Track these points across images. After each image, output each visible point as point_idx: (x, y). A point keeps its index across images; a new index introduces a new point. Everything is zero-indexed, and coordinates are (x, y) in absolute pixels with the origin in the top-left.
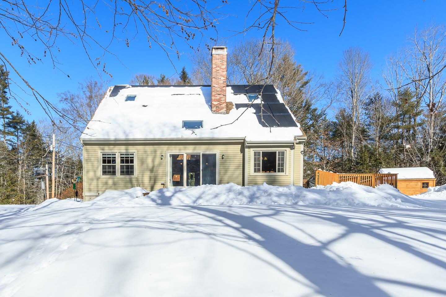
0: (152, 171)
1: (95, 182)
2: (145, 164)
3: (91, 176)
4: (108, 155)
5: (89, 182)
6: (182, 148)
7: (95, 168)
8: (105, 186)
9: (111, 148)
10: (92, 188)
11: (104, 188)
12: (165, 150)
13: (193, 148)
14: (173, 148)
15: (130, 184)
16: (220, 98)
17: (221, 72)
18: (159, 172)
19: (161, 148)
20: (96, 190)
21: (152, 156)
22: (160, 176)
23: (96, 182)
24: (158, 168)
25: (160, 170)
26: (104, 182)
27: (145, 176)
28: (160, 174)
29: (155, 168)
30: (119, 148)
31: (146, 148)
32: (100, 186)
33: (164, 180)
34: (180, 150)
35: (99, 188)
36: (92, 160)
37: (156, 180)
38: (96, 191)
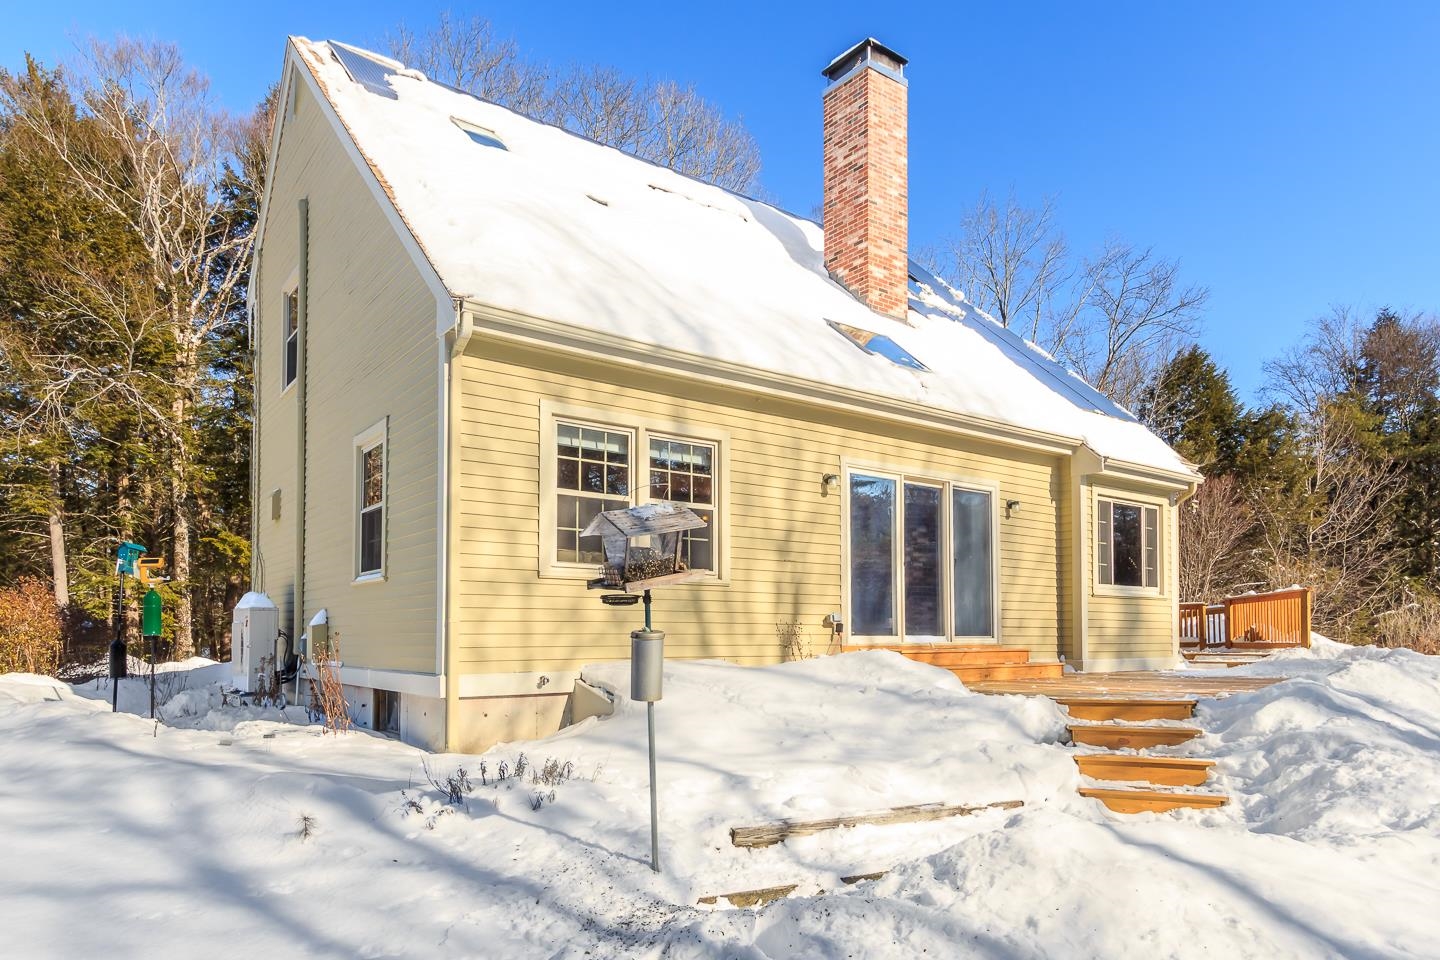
0: (783, 551)
1: (509, 606)
2: (758, 512)
3: (485, 561)
4: (589, 435)
5: (476, 601)
6: (890, 450)
7: (513, 511)
8: (567, 628)
9: (601, 398)
10: (491, 641)
11: (564, 640)
12: (833, 449)
13: (922, 456)
14: (860, 445)
15: (692, 618)
16: (891, 256)
17: (891, 150)
18: (811, 558)
19: (818, 437)
20: (515, 654)
21: (786, 473)
22: (814, 579)
23: (516, 602)
24: (806, 538)
25: (813, 548)
26: (563, 603)
27: (756, 576)
28: (817, 569)
29: (796, 537)
30: (642, 405)
31: (761, 426)
32: (539, 628)
33: (829, 600)
34: (884, 461)
35: (537, 640)
36: (497, 458)
37: (802, 599)
38: (517, 666)
